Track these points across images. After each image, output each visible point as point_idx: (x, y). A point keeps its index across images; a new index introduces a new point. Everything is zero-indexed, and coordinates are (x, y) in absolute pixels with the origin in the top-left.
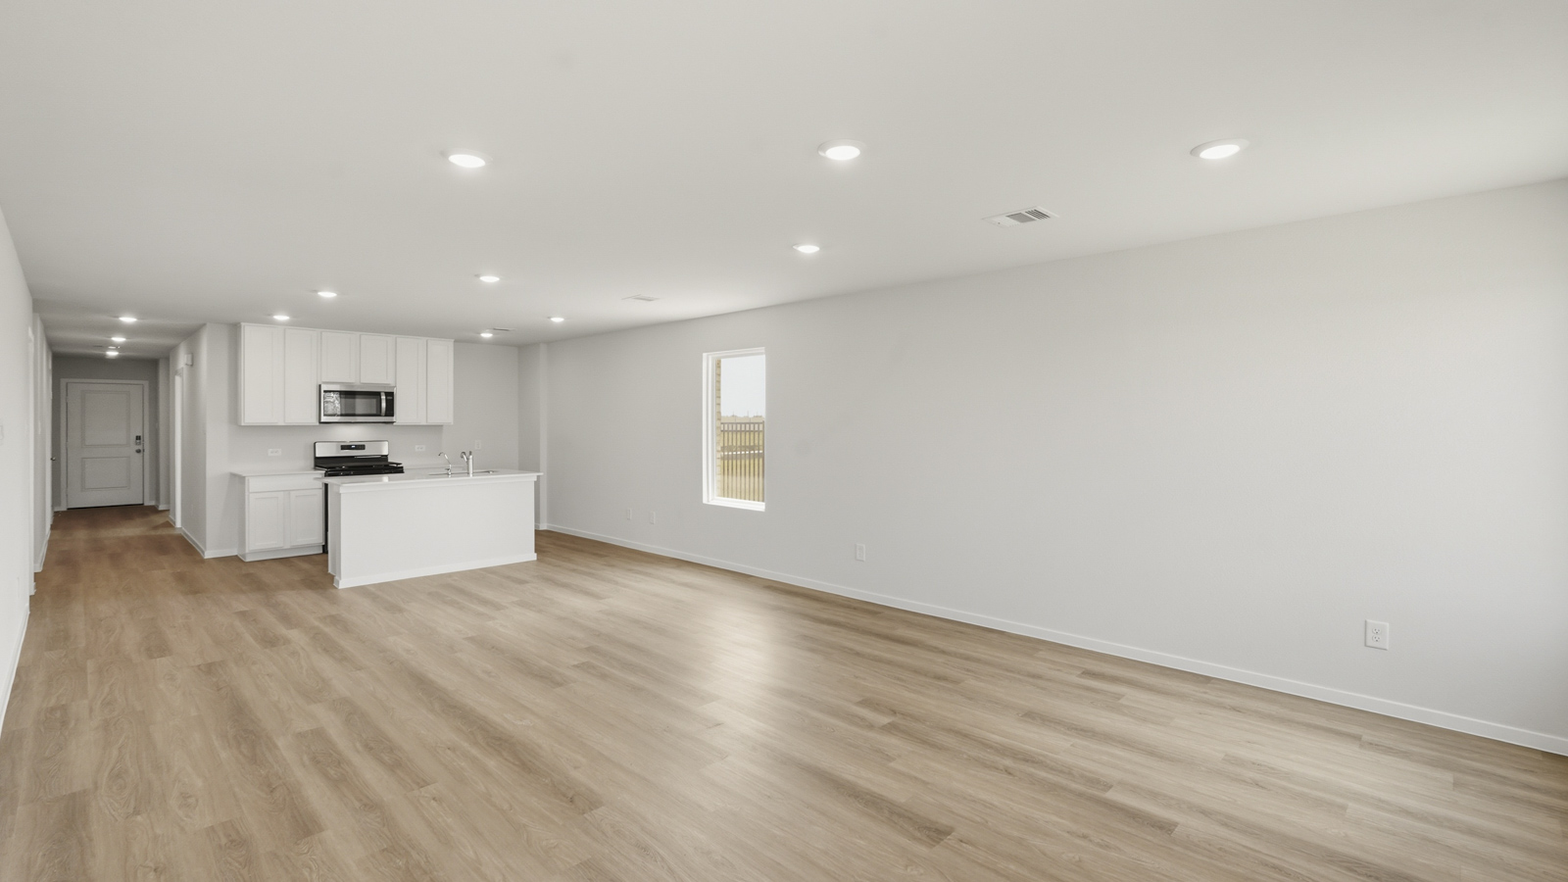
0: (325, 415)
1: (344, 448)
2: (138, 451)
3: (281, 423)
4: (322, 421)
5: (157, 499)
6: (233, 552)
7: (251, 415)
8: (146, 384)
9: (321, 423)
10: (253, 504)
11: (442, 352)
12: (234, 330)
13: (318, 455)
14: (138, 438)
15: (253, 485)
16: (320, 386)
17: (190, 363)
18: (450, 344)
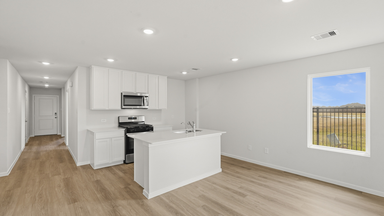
0: (124, 105)
1: (129, 118)
2: (56, 118)
3: (107, 109)
4: (123, 108)
5: (61, 133)
6: (88, 163)
7: (95, 106)
8: (58, 96)
9: (122, 108)
10: (97, 144)
11: (163, 82)
12: (89, 69)
13: (120, 122)
14: (56, 113)
15: (98, 136)
16: (122, 93)
17: (71, 86)
18: (166, 77)
